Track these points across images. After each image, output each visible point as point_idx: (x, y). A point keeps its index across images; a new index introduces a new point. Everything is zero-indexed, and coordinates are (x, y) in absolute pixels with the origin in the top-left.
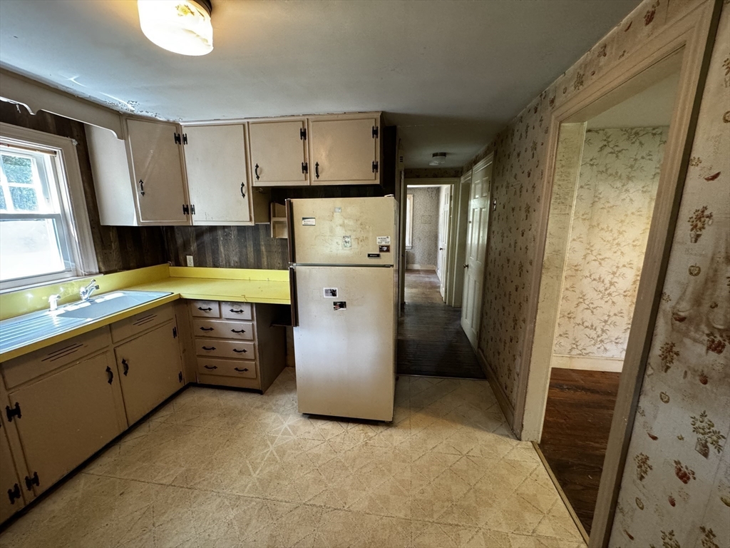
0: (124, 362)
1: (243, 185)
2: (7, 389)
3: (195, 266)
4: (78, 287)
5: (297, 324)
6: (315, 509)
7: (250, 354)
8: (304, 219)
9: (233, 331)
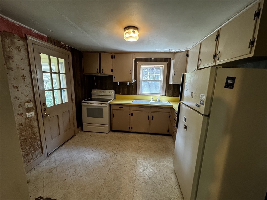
0: (152, 117)
1: (196, 69)
2: (132, 110)
8: (185, 82)
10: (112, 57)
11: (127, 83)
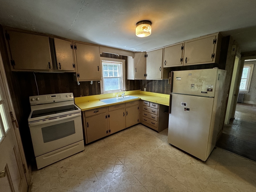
0: (127, 112)
1: (161, 67)
2: (109, 111)
3: (146, 91)
4: (121, 93)
5: (170, 113)
6: (165, 171)
7: (156, 119)
8: (177, 78)
9: (152, 111)
10: (72, 47)
11: (90, 82)
